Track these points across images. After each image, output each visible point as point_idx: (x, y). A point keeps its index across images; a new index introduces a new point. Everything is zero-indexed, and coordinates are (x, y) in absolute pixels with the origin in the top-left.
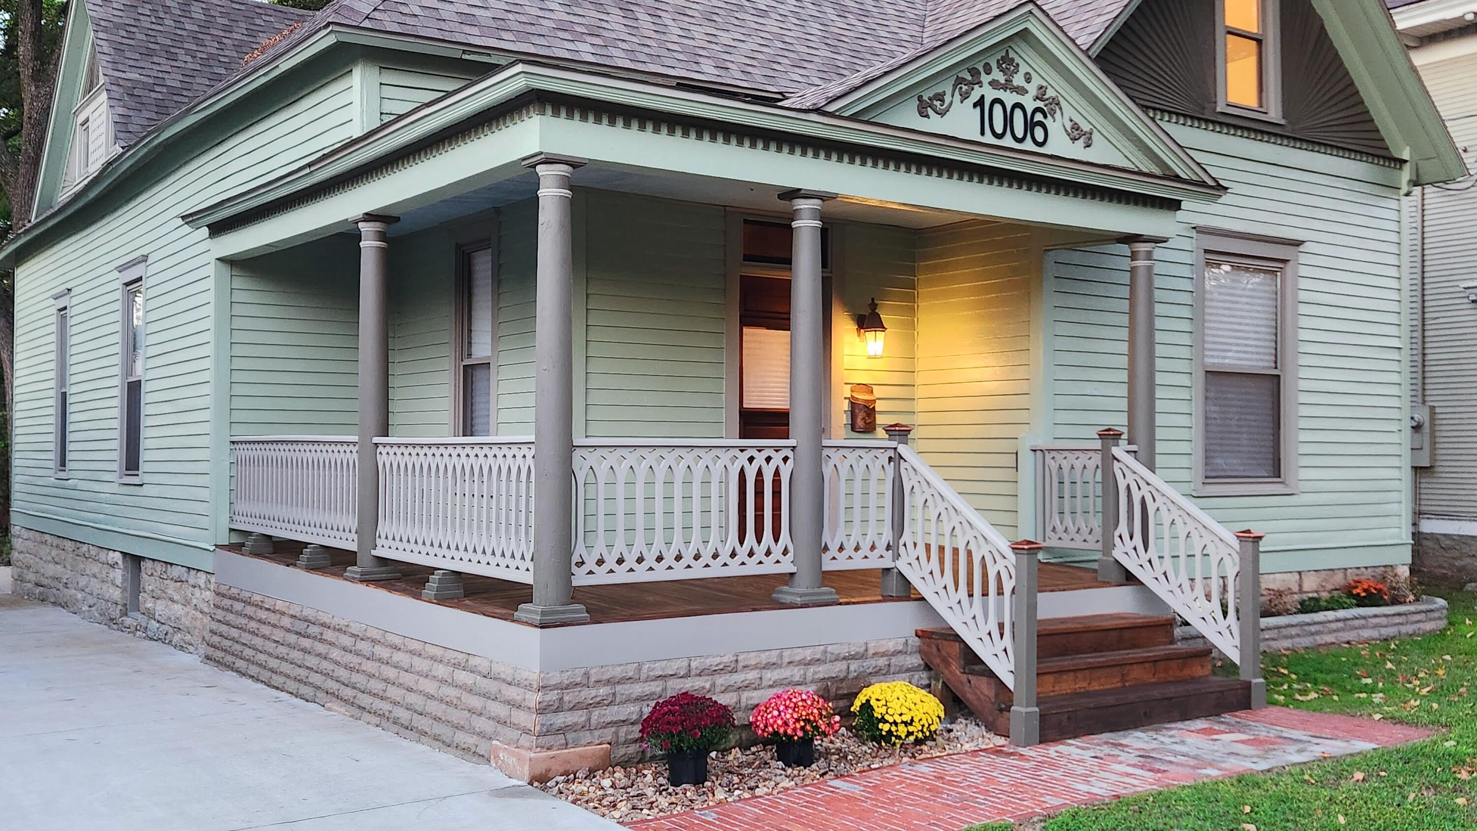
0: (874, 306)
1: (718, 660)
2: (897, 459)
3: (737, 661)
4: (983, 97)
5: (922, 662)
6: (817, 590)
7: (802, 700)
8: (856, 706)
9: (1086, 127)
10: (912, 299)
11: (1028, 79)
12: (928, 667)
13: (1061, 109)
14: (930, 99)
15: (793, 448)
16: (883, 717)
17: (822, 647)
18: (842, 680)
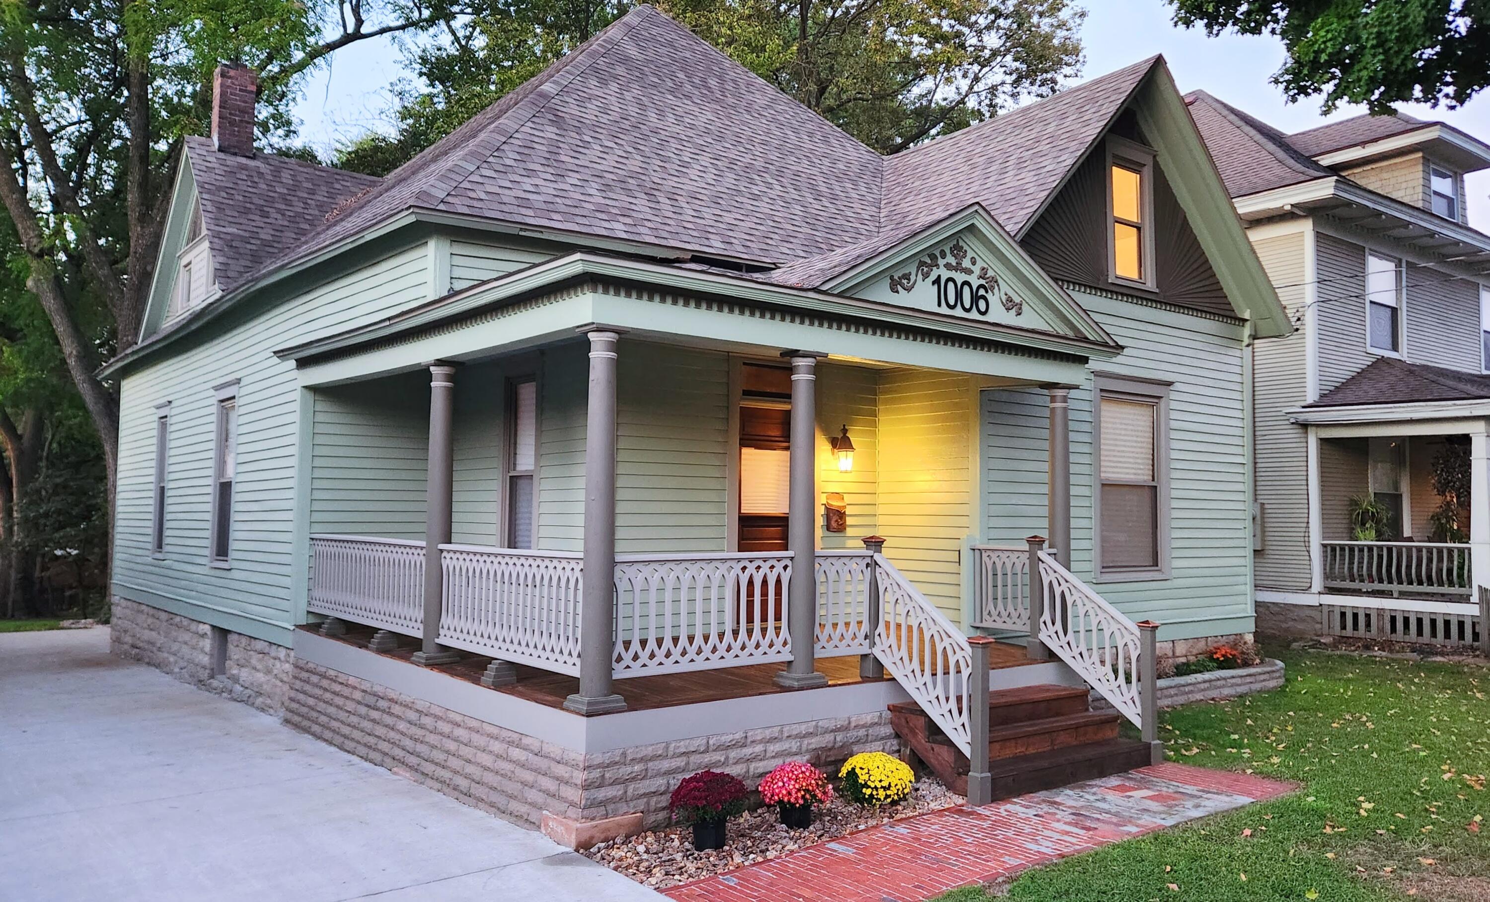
0: (845, 431)
1: (731, 737)
2: (873, 565)
3: (746, 737)
4: (939, 276)
5: (892, 731)
6: (810, 675)
7: (803, 772)
8: (844, 772)
9: (1017, 300)
10: (874, 424)
11: (974, 263)
12: (897, 736)
13: (998, 285)
14: (899, 278)
15: (792, 559)
16: (866, 783)
17: (814, 723)
18: (830, 749)
